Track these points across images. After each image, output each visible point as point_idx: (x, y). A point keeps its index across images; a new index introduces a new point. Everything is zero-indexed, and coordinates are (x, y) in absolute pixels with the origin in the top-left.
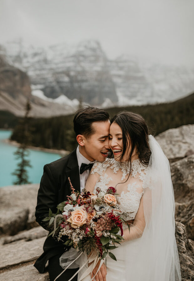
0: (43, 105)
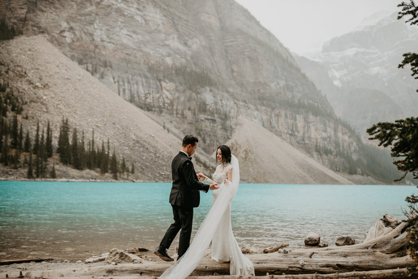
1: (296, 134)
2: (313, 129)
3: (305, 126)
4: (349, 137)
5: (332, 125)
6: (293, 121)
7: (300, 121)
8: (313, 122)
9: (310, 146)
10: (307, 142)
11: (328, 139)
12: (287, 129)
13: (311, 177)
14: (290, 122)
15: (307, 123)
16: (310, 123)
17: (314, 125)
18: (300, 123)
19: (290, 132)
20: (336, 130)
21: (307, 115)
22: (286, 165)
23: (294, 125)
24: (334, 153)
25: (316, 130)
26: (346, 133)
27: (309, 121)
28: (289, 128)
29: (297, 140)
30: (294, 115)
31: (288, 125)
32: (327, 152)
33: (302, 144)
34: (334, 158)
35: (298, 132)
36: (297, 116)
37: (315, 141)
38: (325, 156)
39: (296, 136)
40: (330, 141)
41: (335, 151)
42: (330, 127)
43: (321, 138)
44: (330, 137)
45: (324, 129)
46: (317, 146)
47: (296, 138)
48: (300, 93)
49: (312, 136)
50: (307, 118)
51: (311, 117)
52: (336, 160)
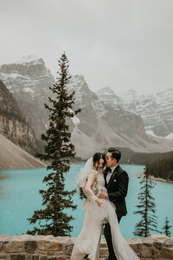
0: (155, 142)
1: (8, 132)
2: (18, 129)
3: (13, 128)
4: (33, 135)
5: (26, 127)
6: (7, 124)
7: (10, 125)
8: (18, 126)
9: (16, 140)
10: (14, 137)
11: (25, 136)
12: (4, 129)
13: (31, 163)
14: (6, 124)
15: (14, 126)
16: (16, 126)
17: (18, 127)
18: (11, 126)
19: (5, 131)
20: (28, 131)
21: (15, 121)
22: (15, 155)
23: (7, 127)
24: (27, 145)
25: (20, 130)
26: (32, 133)
27: (16, 124)
28: (4, 128)
29: (8, 136)
30: (8, 120)
31: (4, 127)
32: (25, 144)
33: (11, 138)
34: (28, 148)
35: (9, 131)
36: (9, 121)
37: (19, 137)
38: (23, 147)
39: (8, 134)
40: (26, 138)
41: (28, 143)
42: (26, 129)
43: (22, 136)
44: (25, 135)
45: (23, 130)
46: (20, 140)
47: (7, 135)
48: (11, 106)
49: (17, 134)
50: (15, 122)
51: (17, 123)
52: (29, 149)
